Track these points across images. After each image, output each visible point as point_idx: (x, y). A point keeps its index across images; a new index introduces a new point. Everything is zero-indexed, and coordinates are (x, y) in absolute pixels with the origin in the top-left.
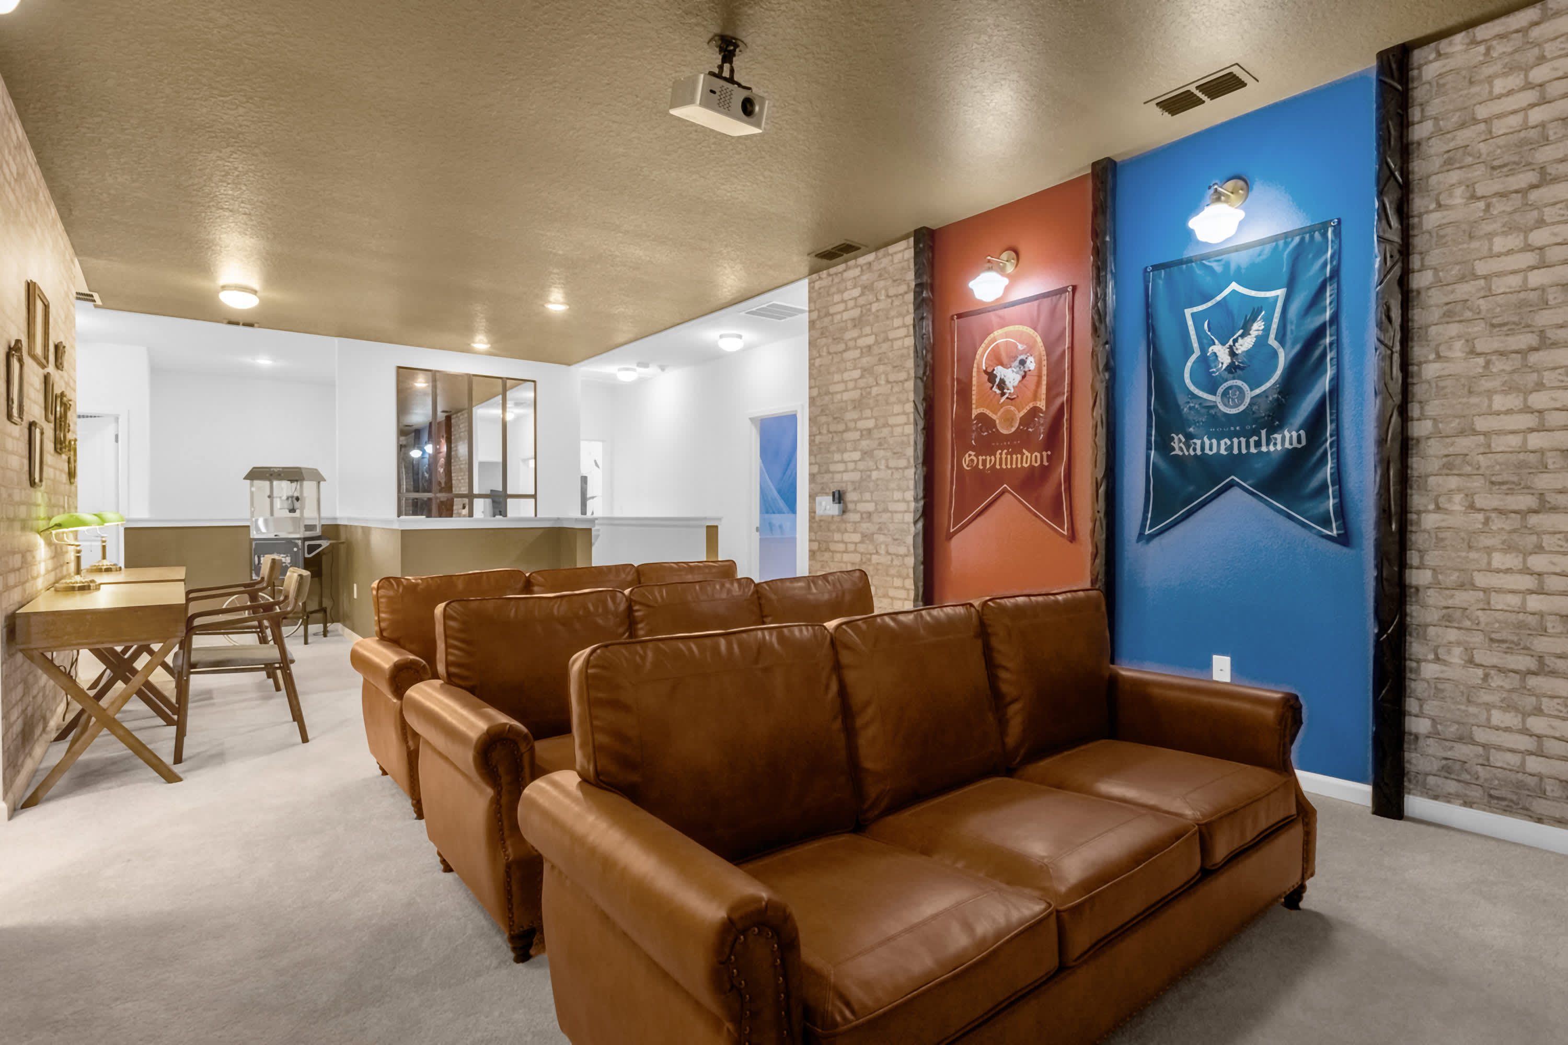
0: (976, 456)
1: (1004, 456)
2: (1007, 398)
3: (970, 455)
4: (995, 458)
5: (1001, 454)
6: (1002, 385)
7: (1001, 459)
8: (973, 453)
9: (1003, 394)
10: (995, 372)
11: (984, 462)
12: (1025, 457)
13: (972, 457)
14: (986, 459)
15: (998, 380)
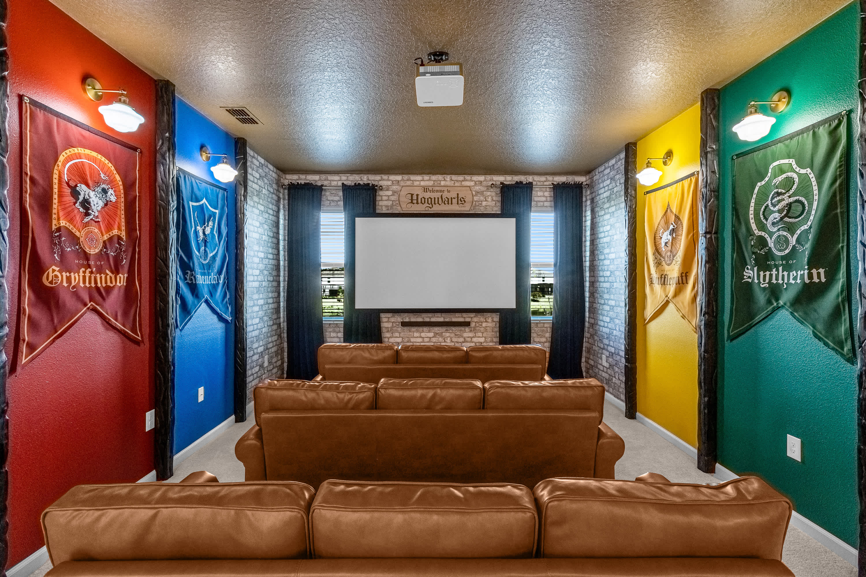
0: (60, 271)
1: (88, 275)
2: (92, 219)
3: (54, 271)
4: (79, 276)
5: (84, 272)
6: (86, 204)
7: (84, 277)
8: (57, 269)
9: (87, 214)
10: (78, 188)
11: (69, 279)
12: (108, 277)
13: (56, 273)
14: (70, 276)
15: (81, 198)
